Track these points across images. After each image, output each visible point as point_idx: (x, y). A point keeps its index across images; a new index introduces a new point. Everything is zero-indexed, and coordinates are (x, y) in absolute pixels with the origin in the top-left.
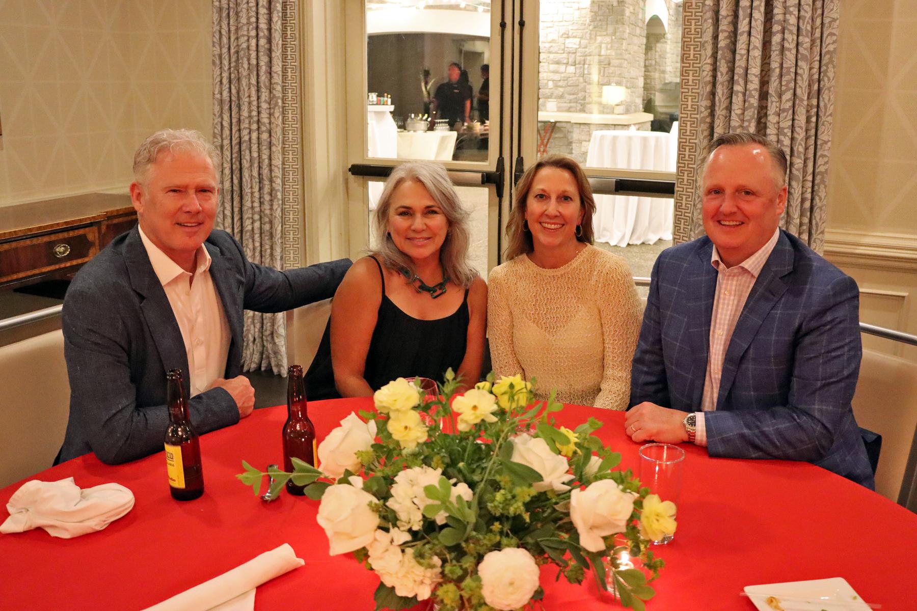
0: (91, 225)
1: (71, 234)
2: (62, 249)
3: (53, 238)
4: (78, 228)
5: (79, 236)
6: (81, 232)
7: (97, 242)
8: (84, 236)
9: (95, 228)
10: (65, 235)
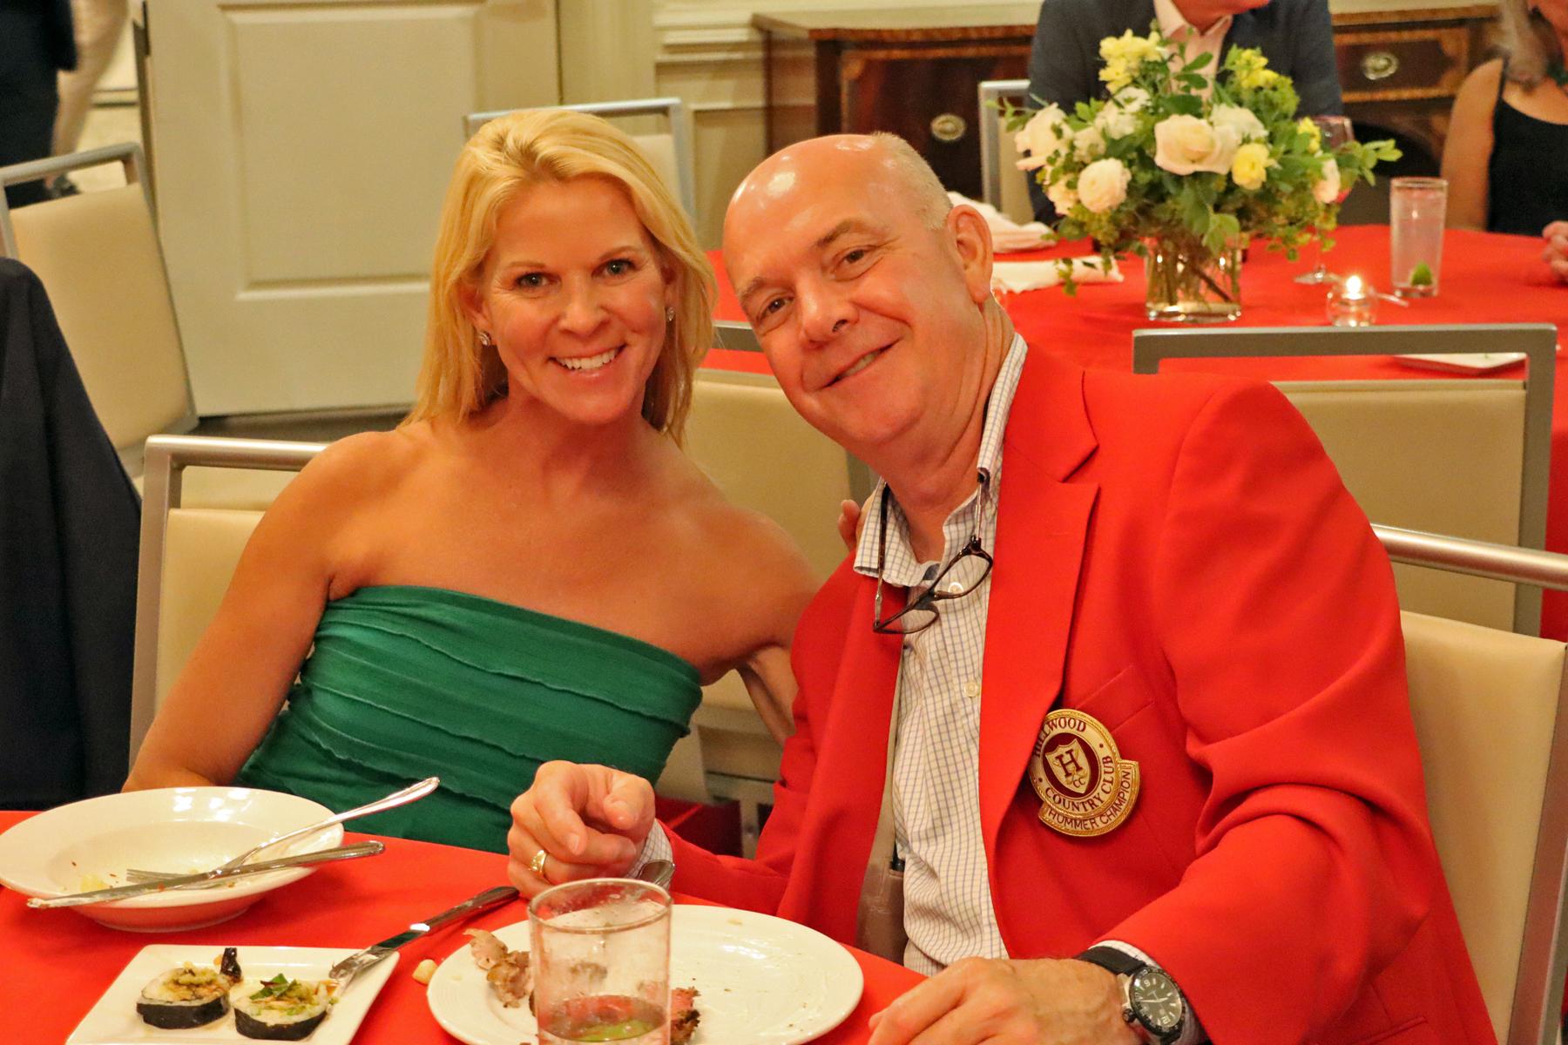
0: (1459, 23)
1: (1406, 36)
2: (1382, 63)
3: (1366, 38)
4: (1426, 25)
5: (1424, 44)
6: (1429, 35)
7: (1464, 58)
8: (1436, 44)
9: (1463, 33)
10: (1393, 36)
